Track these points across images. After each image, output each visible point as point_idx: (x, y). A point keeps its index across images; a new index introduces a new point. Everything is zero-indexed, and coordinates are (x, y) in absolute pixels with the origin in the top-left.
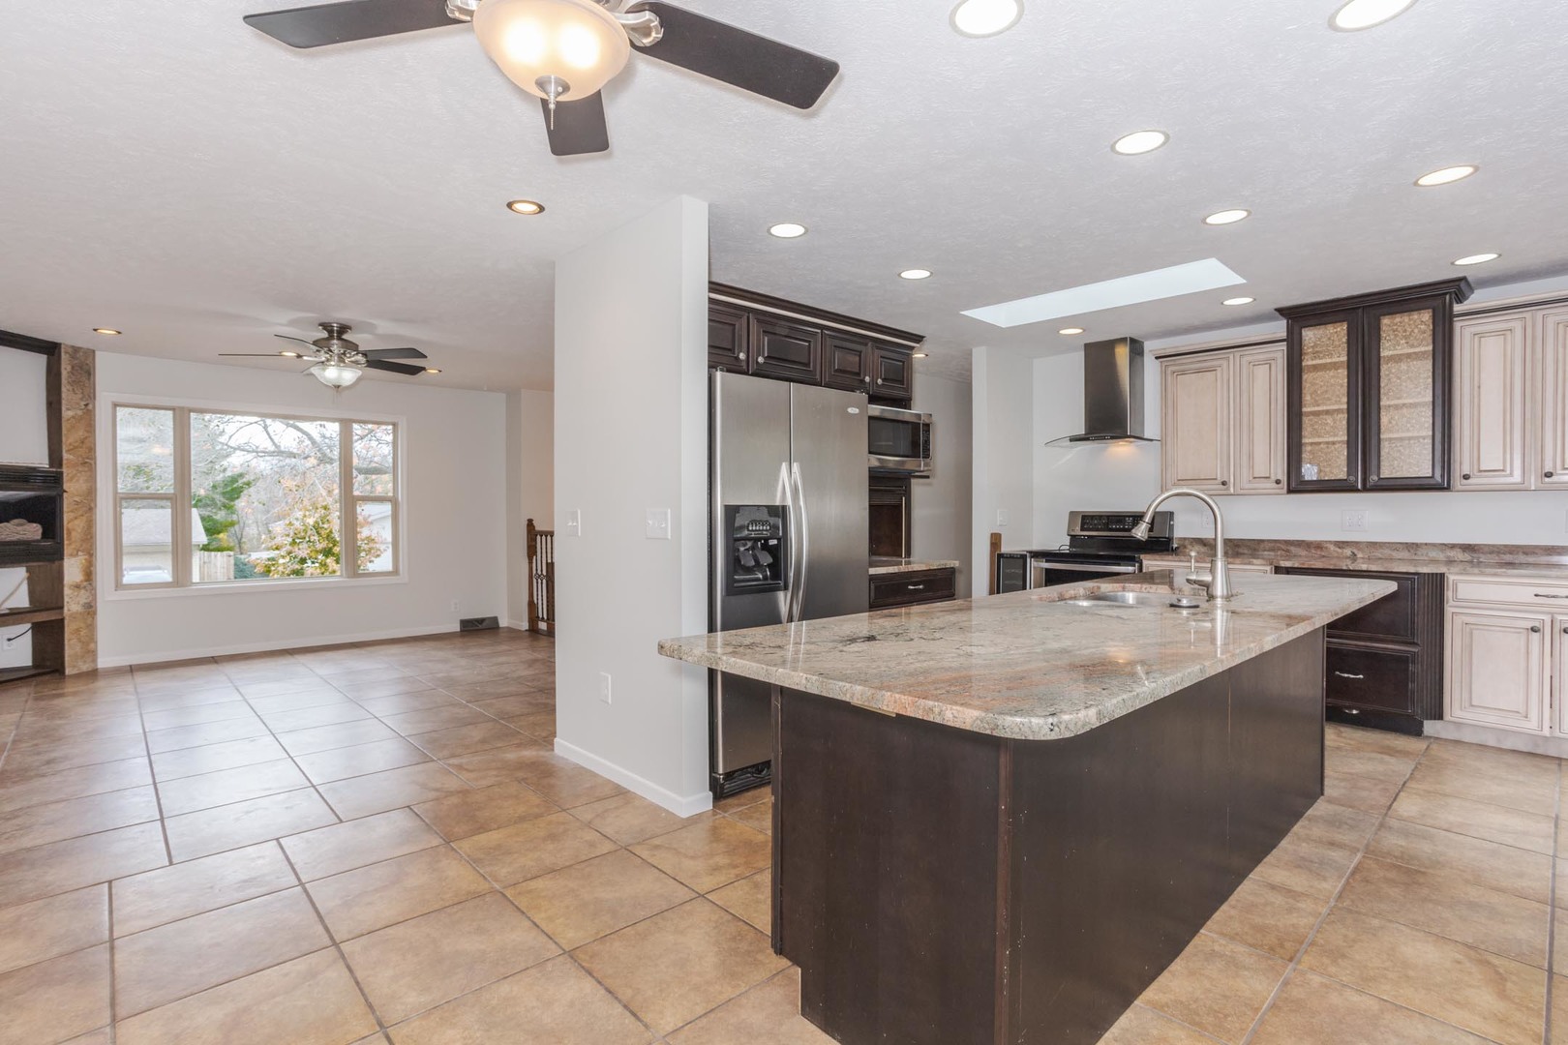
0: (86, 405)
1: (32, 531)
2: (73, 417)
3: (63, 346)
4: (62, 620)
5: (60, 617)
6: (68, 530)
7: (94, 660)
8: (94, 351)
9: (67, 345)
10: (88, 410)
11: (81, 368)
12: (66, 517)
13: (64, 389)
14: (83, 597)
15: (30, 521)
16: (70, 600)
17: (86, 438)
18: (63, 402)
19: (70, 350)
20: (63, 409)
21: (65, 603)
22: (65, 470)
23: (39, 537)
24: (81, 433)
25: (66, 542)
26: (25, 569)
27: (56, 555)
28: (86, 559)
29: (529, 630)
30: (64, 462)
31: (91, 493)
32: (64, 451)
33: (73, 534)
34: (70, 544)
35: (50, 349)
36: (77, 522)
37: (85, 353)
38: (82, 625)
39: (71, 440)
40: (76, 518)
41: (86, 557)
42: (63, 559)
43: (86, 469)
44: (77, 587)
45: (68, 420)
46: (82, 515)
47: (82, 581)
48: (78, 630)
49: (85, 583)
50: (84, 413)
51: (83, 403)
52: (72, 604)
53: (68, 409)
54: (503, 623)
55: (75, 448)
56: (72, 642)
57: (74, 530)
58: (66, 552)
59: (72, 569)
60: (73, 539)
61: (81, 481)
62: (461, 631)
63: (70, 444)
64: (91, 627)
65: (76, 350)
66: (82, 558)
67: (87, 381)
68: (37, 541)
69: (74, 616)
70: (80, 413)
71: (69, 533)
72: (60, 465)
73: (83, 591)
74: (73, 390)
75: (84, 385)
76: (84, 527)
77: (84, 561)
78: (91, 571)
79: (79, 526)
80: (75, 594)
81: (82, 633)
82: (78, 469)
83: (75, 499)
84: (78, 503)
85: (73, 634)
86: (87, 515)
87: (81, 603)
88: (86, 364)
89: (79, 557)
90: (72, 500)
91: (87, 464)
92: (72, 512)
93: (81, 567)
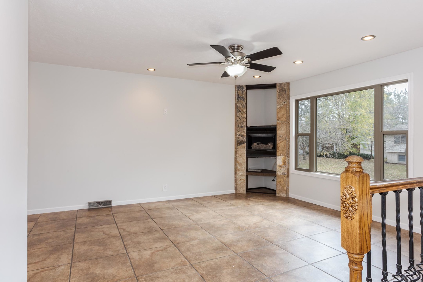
0: (284, 103)
2: (280, 108)
3: (277, 84)
6: (278, 146)
7: (286, 194)
8: (289, 83)
9: (279, 83)
10: (285, 104)
11: (283, 90)
12: (277, 142)
13: (277, 99)
14: (282, 170)
16: (278, 171)
17: (284, 114)
18: (277, 103)
19: (279, 85)
22: (277, 126)
23: (272, 147)
28: (284, 157)
30: (277, 123)
31: (285, 133)
33: (279, 148)
35: (271, 86)
36: (281, 144)
37: (287, 84)
38: (282, 180)
40: (280, 142)
42: (276, 156)
43: (284, 125)
44: (281, 166)
46: (283, 141)
47: (282, 165)
48: (280, 182)
50: (284, 106)
51: (283, 102)
55: (281, 118)
56: (278, 185)
58: (277, 154)
59: (279, 160)
60: (279, 150)
61: (283, 130)
63: (279, 117)
64: (285, 182)
65: (281, 84)
67: (285, 94)
68: (270, 150)
69: (280, 176)
70: (282, 106)
71: (278, 148)
73: (282, 168)
74: (280, 98)
75: (284, 96)
76: (283, 146)
77: (283, 158)
78: (285, 162)
79: (281, 145)
80: (280, 169)
81: (282, 183)
82: (281, 126)
83: (280, 136)
84: (281, 137)
85: (279, 183)
86: (284, 141)
87: (282, 172)
88: (285, 88)
89: (281, 156)
90: (279, 136)
91: (284, 124)
92: (279, 140)
93: (282, 159)
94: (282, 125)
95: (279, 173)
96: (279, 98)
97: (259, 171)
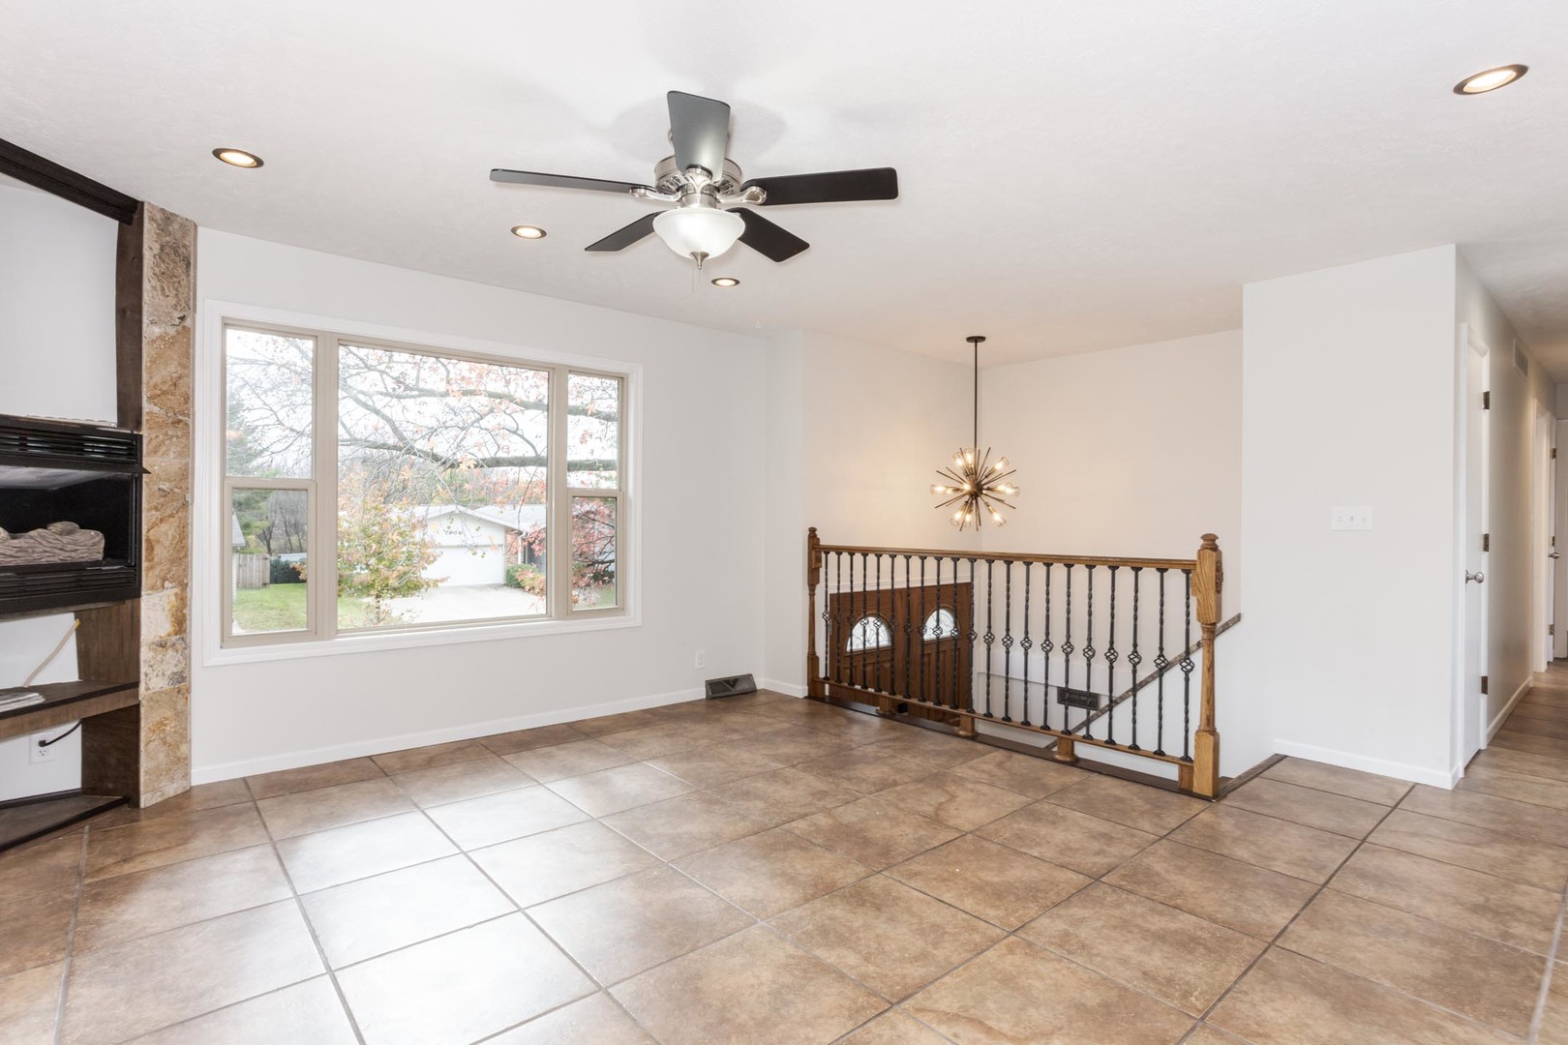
0: (182, 318)
1: (85, 544)
2: (161, 337)
3: (146, 207)
4: (138, 706)
5: (136, 702)
6: (148, 540)
7: (186, 775)
8: (196, 226)
9: (153, 207)
10: (184, 327)
11: (176, 252)
12: (147, 517)
13: (146, 286)
14: (171, 662)
15: (82, 527)
16: (149, 671)
17: (180, 378)
18: (146, 308)
19: (158, 216)
20: (145, 320)
21: (142, 677)
22: (144, 432)
23: (100, 557)
24: (173, 368)
25: (144, 564)
26: (72, 615)
27: (128, 589)
28: (176, 594)
29: (809, 697)
30: (145, 418)
31: (185, 475)
32: (144, 398)
33: (158, 550)
34: (150, 569)
35: (124, 210)
36: (164, 527)
37: (182, 225)
38: (169, 713)
39: (157, 379)
40: (161, 520)
41: (177, 590)
42: (139, 596)
43: (178, 433)
44: (162, 645)
45: (153, 341)
46: (172, 516)
47: (169, 635)
48: (161, 724)
49: (174, 638)
50: (178, 333)
51: (177, 315)
52: (153, 680)
53: (153, 323)
54: (761, 683)
55: (164, 393)
56: (152, 745)
57: (158, 542)
58: (146, 580)
59: (153, 612)
60: (156, 560)
61: (172, 455)
62: (708, 698)
63: (155, 386)
64: (182, 716)
65: (168, 218)
66: (170, 593)
67: (184, 276)
68: (96, 563)
69: (156, 698)
70: (171, 331)
71: (151, 549)
72: (138, 424)
73: (171, 652)
74: (163, 290)
75: (179, 282)
76: (174, 537)
77: (173, 598)
78: (184, 615)
79: (166, 534)
80: (159, 658)
81: (168, 728)
82: (166, 434)
83: (162, 487)
84: (164, 493)
85: (154, 731)
86: (180, 514)
87: (168, 673)
88: (184, 246)
89: (165, 592)
90: (156, 488)
91: (181, 425)
92: (156, 509)
93: (168, 607)
94: (170, 433)
95: (154, 680)
96: (158, 288)
97: (36, 699)
